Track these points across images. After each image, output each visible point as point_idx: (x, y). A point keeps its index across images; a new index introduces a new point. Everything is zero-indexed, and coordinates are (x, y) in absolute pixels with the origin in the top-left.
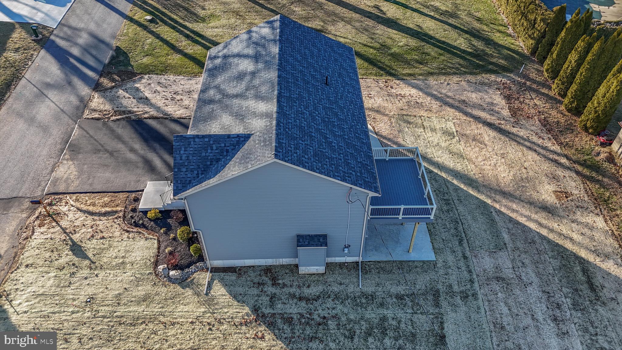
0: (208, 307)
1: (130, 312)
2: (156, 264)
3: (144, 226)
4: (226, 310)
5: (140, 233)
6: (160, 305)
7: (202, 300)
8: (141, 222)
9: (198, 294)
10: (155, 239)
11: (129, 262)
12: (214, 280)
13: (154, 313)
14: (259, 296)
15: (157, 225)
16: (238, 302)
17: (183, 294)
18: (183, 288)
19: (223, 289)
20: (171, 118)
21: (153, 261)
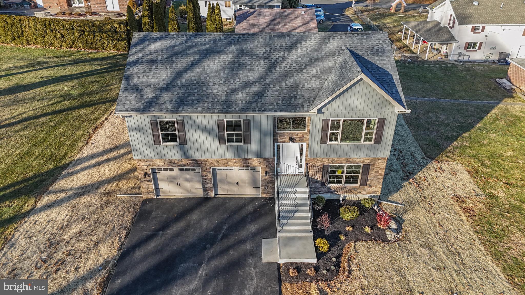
0: (414, 205)
1: (448, 258)
2: (386, 241)
3: (338, 257)
4: (412, 195)
5: (349, 260)
6: (428, 236)
7: (409, 208)
8: (334, 259)
9: (406, 211)
10: (355, 245)
11: (392, 264)
12: (388, 200)
13: (439, 240)
14: (392, 177)
15: (336, 245)
16: (402, 188)
17: (409, 221)
18: (404, 221)
19: (394, 195)
20: (115, 260)
21: (384, 244)
